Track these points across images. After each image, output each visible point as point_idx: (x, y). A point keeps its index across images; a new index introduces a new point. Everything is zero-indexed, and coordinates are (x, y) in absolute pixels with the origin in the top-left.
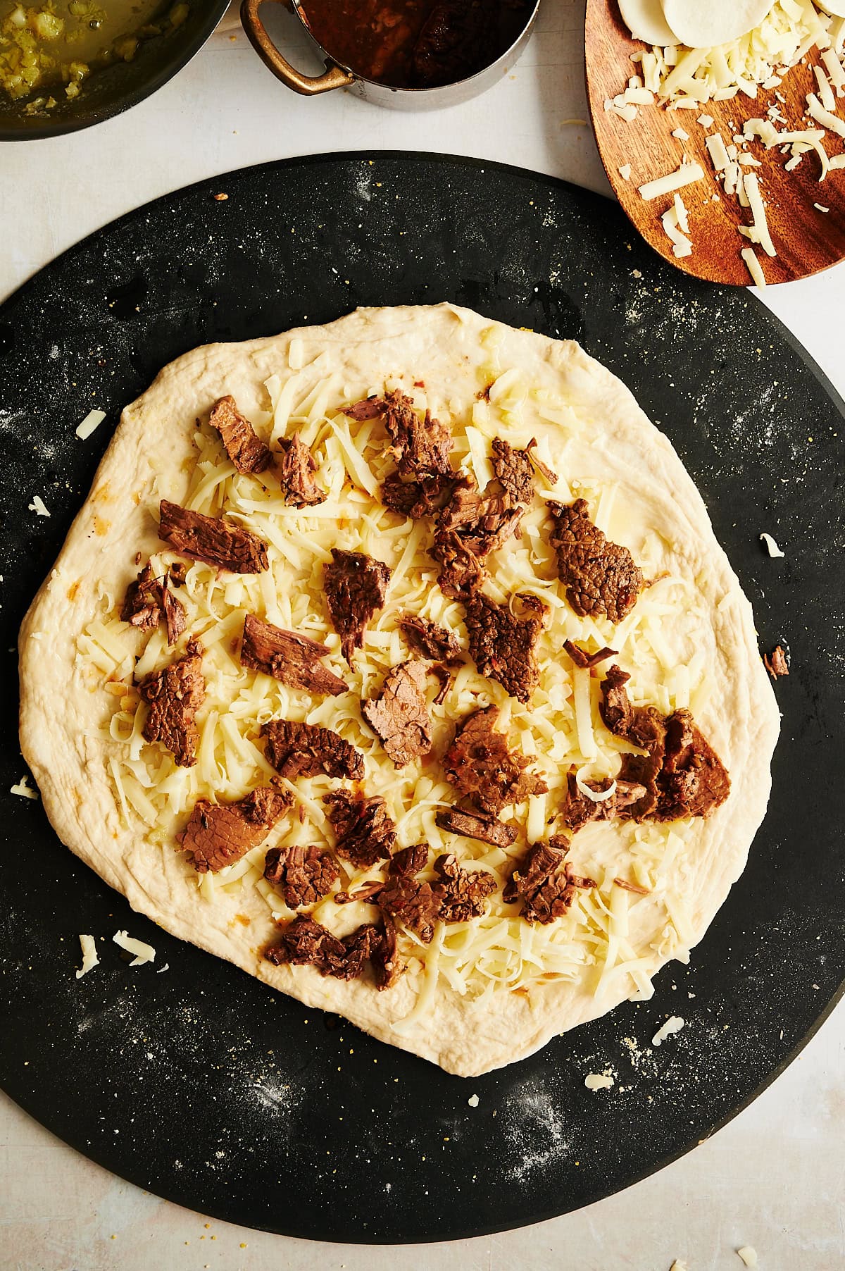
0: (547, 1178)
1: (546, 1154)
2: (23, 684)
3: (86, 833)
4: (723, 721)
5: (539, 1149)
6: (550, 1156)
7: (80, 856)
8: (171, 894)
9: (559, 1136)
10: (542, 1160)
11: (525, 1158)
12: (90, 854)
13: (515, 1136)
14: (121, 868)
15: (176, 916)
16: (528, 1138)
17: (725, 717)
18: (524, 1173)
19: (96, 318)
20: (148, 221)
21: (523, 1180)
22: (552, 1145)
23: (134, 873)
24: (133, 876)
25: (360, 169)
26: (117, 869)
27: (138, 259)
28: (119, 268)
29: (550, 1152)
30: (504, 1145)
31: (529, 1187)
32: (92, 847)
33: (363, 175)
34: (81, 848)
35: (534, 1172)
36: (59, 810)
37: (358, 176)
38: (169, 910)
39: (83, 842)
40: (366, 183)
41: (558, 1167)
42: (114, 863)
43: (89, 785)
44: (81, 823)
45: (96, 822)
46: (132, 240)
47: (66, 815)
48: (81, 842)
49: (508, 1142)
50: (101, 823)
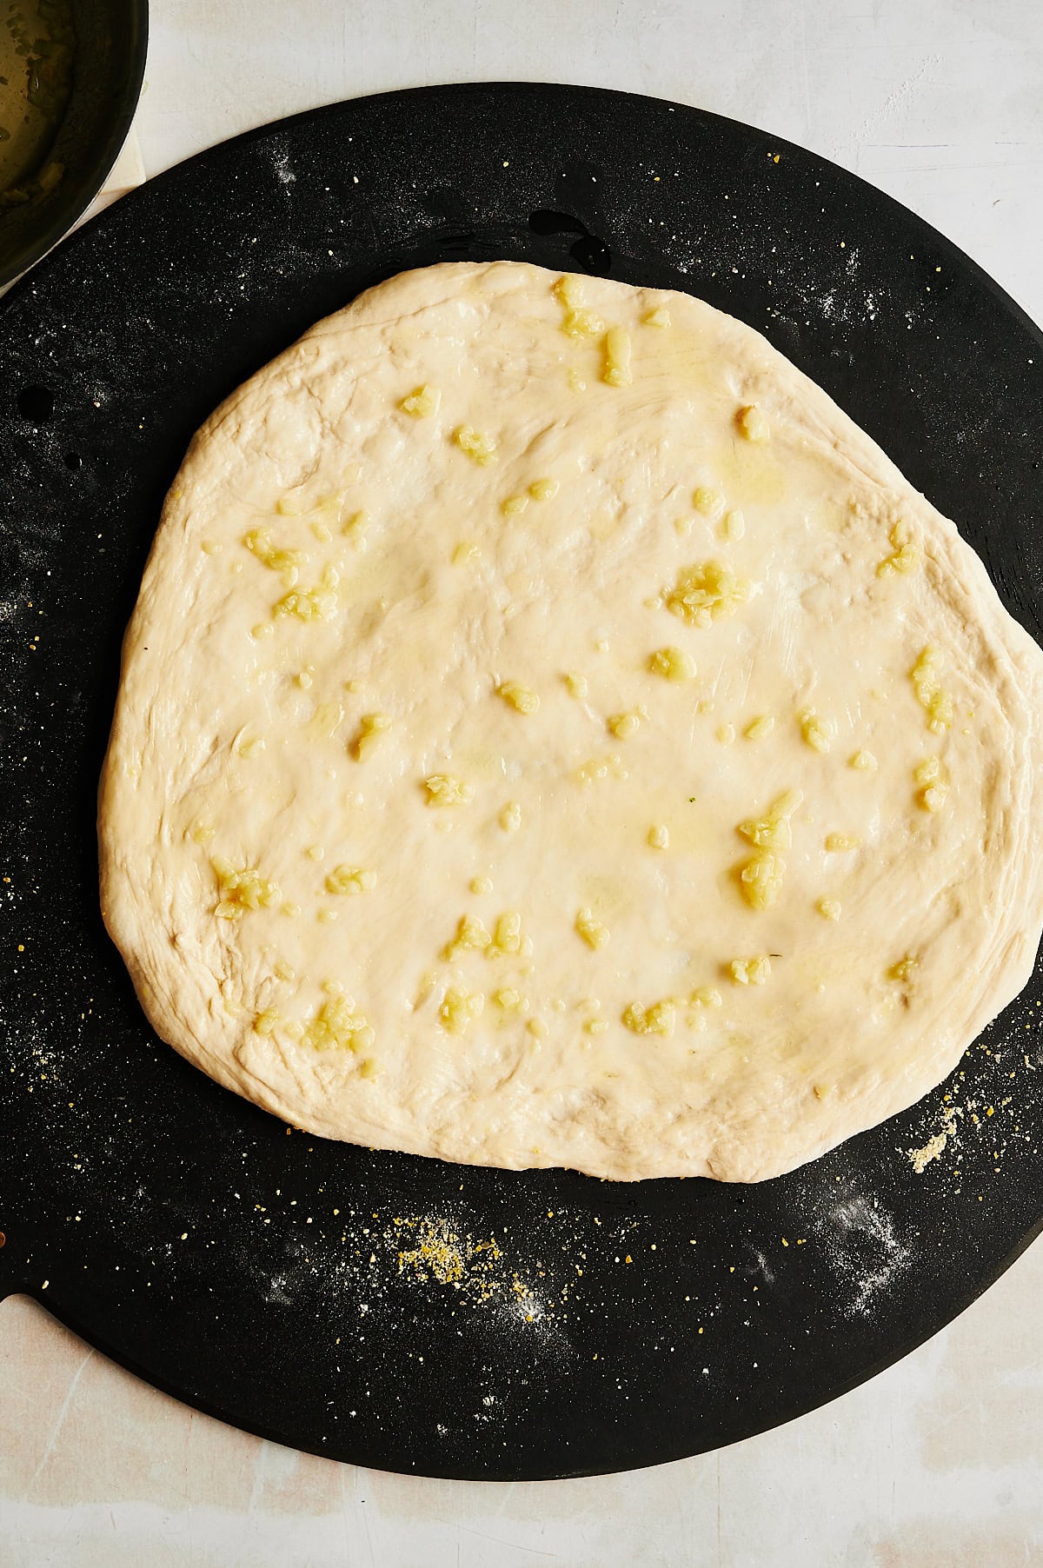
0: (896, 1298)
1: (885, 1269)
2: (103, 843)
3: (188, 1027)
4: (985, 688)
5: (874, 1267)
6: (891, 1271)
7: (185, 1056)
8: (302, 1091)
9: (894, 1244)
10: (883, 1279)
11: (861, 1283)
12: (197, 1054)
13: (841, 1262)
14: (235, 1068)
15: (314, 1117)
16: (857, 1258)
17: (985, 681)
18: (866, 1302)
19: (9, 431)
20: (34, 292)
21: (868, 1311)
22: (889, 1256)
23: (251, 1070)
24: (250, 1074)
25: (272, 146)
26: (230, 1069)
27: (37, 342)
28: (19, 361)
29: (889, 1266)
30: (829, 1276)
31: (878, 1317)
32: (198, 1045)
33: (278, 152)
34: (184, 1046)
35: (878, 1296)
36: (152, 1001)
37: (273, 156)
38: (304, 1110)
39: (186, 1039)
40: (285, 161)
41: (903, 1282)
42: (227, 1063)
43: (184, 966)
44: (180, 1015)
45: (198, 1013)
46: (22, 322)
47: (161, 1006)
48: (184, 1039)
49: (834, 1271)
50: (205, 1011)
